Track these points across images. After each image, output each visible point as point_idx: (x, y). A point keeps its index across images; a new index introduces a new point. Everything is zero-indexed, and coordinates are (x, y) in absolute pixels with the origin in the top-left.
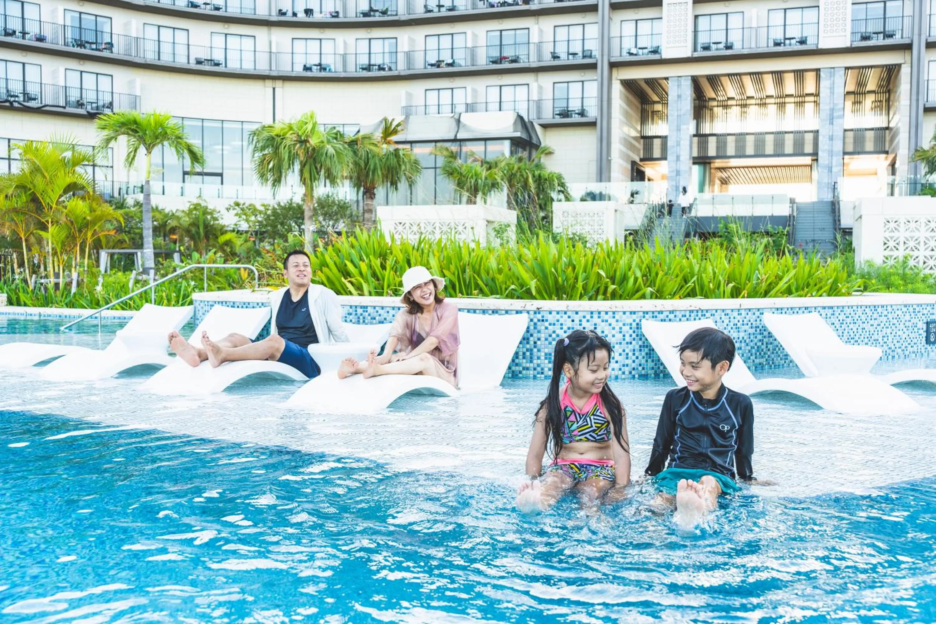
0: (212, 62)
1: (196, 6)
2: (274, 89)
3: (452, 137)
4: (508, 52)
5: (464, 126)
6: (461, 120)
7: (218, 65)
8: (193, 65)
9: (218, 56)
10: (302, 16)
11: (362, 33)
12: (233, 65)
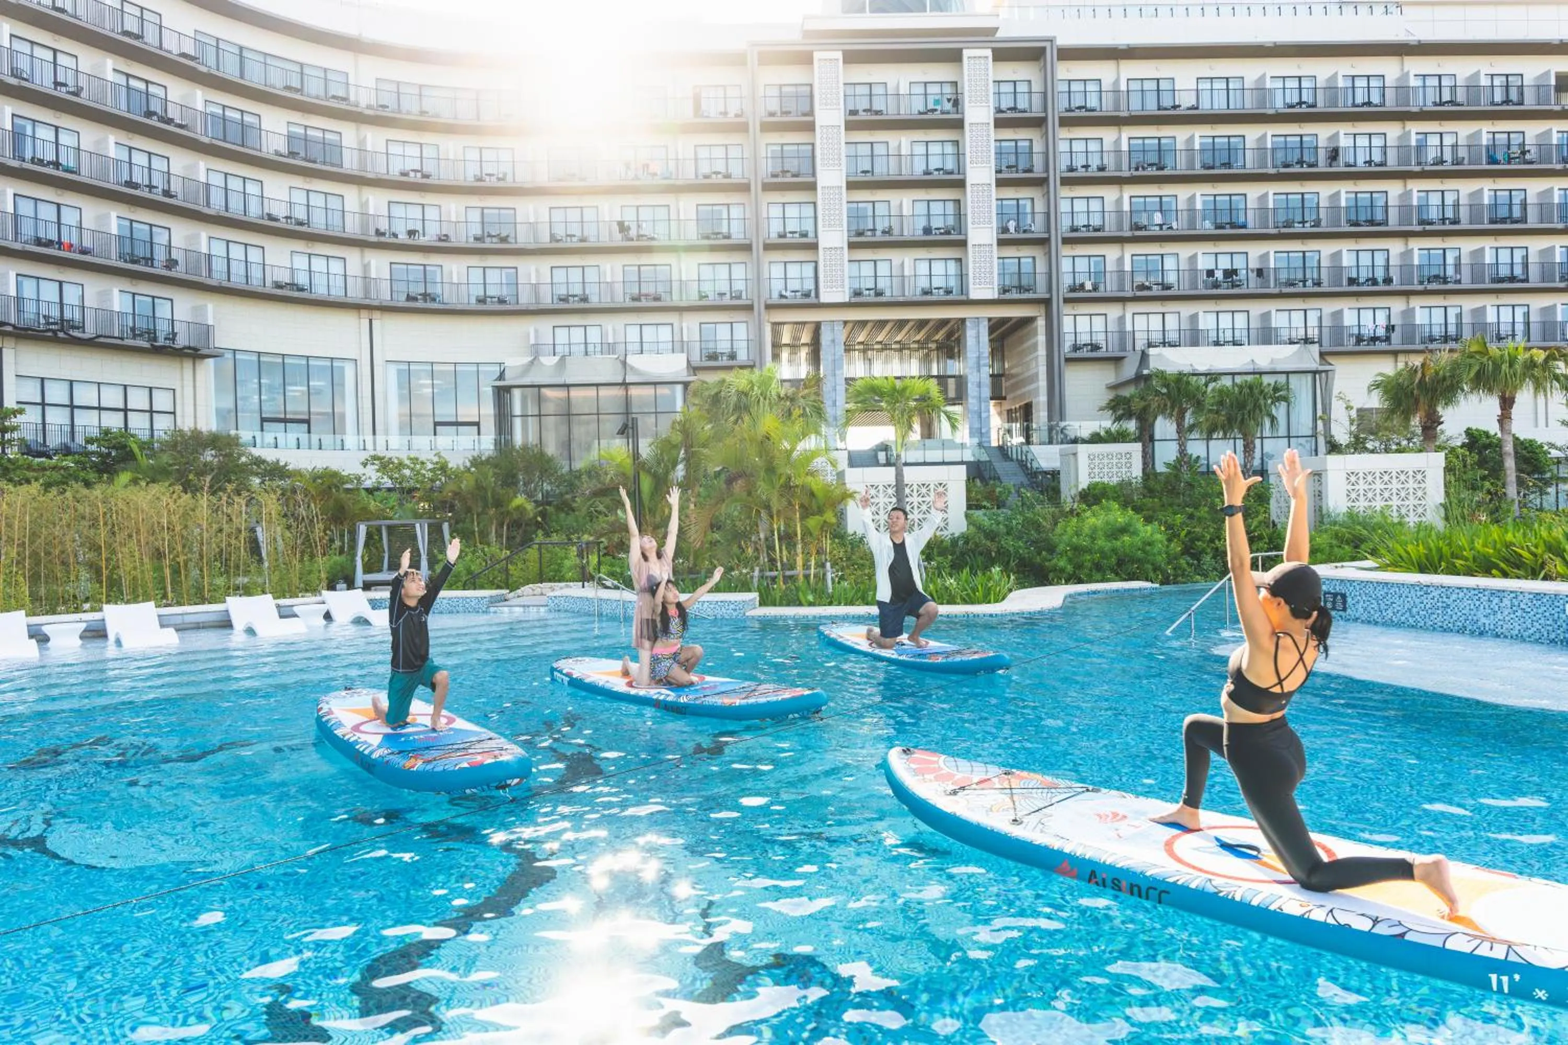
0: (293, 286)
1: (276, 220)
2: (371, 321)
3: (620, 381)
4: (648, 289)
5: (632, 368)
6: (628, 361)
7: (302, 290)
8: (269, 289)
9: (302, 279)
10: (403, 238)
11: (474, 261)
12: (320, 290)
